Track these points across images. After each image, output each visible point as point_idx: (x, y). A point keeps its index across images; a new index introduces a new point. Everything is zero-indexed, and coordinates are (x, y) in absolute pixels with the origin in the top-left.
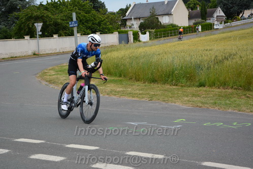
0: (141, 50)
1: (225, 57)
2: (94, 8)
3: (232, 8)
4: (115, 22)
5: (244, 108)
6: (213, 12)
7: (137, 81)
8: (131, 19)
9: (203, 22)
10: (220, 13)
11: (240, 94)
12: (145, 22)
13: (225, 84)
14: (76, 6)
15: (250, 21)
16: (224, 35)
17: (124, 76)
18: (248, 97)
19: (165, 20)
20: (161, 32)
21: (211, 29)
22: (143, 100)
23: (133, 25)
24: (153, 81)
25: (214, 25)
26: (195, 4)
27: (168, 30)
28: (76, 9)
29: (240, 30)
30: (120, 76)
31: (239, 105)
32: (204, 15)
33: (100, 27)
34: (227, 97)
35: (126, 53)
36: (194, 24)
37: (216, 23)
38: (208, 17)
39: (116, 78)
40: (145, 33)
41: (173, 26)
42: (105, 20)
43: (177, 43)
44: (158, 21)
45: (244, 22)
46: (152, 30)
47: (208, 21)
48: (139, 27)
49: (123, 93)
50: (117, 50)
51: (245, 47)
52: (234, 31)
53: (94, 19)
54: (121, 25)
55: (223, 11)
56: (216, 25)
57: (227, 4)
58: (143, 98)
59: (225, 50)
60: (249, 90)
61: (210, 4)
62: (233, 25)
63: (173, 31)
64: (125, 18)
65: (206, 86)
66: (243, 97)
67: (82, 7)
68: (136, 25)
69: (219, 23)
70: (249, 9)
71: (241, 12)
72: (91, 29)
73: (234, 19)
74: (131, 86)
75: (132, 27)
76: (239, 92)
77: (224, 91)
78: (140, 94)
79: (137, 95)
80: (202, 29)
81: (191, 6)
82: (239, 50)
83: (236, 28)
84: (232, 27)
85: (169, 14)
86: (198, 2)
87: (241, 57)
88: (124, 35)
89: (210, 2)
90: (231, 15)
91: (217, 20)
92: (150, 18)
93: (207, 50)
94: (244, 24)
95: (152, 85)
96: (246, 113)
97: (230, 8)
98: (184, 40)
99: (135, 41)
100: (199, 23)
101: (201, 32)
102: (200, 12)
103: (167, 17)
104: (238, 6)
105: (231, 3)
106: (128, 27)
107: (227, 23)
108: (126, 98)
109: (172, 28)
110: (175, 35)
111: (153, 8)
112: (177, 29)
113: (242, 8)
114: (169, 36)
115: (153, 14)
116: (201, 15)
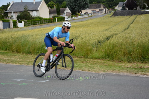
0: (19, 33)
3: (75, 8)
5: (85, 69)
6: (64, 10)
7: (17, 53)
8: (11, 12)
9: (58, 16)
10: (68, 11)
11: (83, 61)
12: (21, 15)
15: (85, 17)
17: (9, 50)
18: (87, 62)
19: (34, 14)
21: (63, 21)
22: (23, 65)
23: (12, 16)
24: (29, 53)
25: (65, 18)
26: (52, 5)
27: (37, 21)
29: (80, 22)
30: (6, 50)
31: (82, 67)
32: (59, 12)
35: (9, 35)
36: (53, 17)
37: (66, 17)
38: (61, 13)
39: (3, 51)
40: (21, 22)
41: (40, 18)
43: (43, 29)
44: (30, 15)
45: (82, 17)
46: (26, 20)
47: (61, 16)
48: (17, 18)
49: (9, 61)
50: (2, 33)
51: (84, 32)
52: (77, 22)
54: (4, 16)
55: (70, 10)
56: (66, 18)
57: (72, 6)
58: (22, 64)
59: (72, 33)
60: (87, 58)
61: (62, 5)
62: (76, 18)
63: (39, 21)
64: (6, 12)
66: (84, 62)
68: (15, 16)
69: (68, 17)
70: (85, 9)
71: (80, 11)
73: (77, 15)
74: (13, 57)
76: (82, 59)
78: (20, 61)
79: (18, 62)
80: (57, 21)
81: (50, 5)
82: (81, 34)
83: (78, 20)
84: (75, 20)
85: (37, 10)
86: (54, 3)
87: (82, 38)
88: (7, 23)
90: (75, 12)
91: (67, 15)
92: (24, 12)
94: (82, 18)
95: (28, 55)
96: (87, 72)
97: (74, 8)
98: (46, 27)
99: (15, 27)
100: (56, 17)
101: (57, 23)
102: (56, 9)
103: (35, 12)
104: (79, 7)
105: (75, 5)
106: (9, 18)
107: (73, 17)
108: (11, 64)
109: (39, 19)
110: (41, 24)
111: (26, 6)
112: (42, 20)
113: (81, 9)
114: (37, 24)
115: (26, 10)
116: (57, 12)
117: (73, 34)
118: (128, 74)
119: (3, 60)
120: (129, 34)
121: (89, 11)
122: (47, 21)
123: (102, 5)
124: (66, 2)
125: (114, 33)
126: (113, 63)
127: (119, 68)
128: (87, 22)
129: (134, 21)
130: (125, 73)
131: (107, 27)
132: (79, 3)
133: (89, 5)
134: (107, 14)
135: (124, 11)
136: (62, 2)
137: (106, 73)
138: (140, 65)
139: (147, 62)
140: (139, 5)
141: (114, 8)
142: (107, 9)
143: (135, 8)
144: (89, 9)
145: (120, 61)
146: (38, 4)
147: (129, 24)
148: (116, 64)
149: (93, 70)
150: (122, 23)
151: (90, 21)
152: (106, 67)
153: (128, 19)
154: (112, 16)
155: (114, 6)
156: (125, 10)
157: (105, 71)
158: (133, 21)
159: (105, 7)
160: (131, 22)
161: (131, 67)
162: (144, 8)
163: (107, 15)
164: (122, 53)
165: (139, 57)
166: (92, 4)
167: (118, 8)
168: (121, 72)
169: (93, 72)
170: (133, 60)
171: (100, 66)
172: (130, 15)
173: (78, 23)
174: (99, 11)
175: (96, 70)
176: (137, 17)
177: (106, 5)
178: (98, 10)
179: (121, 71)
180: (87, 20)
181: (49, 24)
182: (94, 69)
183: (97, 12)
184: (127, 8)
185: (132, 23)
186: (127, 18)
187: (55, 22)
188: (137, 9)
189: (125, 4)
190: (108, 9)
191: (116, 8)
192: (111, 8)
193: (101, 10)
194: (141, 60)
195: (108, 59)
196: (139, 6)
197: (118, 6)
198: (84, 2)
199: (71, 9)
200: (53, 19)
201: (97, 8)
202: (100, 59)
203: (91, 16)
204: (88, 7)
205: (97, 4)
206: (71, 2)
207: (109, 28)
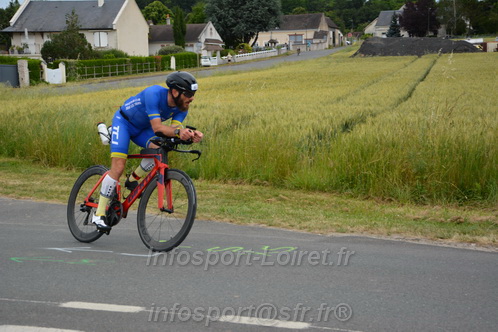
0: (51, 100)
1: (233, 121)
3: (234, 25)
5: (277, 220)
6: (198, 32)
7: (51, 166)
8: (22, 33)
9: (178, 50)
10: (211, 33)
11: (268, 195)
12: (55, 41)
13: (237, 175)
15: (269, 55)
16: (224, 79)
17: (21, 155)
18: (281, 199)
19: (99, 41)
20: (90, 65)
21: (196, 66)
23: (26, 46)
25: (200, 58)
26: (160, 12)
27: (108, 63)
29: (252, 71)
30: (12, 154)
31: (267, 215)
32: (181, 36)
34: (243, 199)
35: (20, 105)
36: (161, 53)
37: (204, 53)
38: (189, 41)
40: (56, 66)
41: (117, 54)
44: (86, 43)
45: (259, 56)
46: (72, 60)
47: (189, 50)
48: (42, 52)
49: (25, 191)
52: (240, 72)
55: (218, 30)
56: (205, 58)
57: (224, 17)
59: (231, 107)
60: (281, 185)
61: (191, 15)
62: (237, 60)
63: (115, 65)
64: (7, 30)
65: (200, 178)
66: (273, 199)
68: (34, 47)
69: (210, 54)
70: (267, 31)
71: (252, 35)
73: (240, 48)
74: (39, 177)
75: (25, 50)
76: (265, 189)
77: (236, 187)
80: (177, 65)
81: (153, 14)
82: (257, 109)
84: (235, 64)
85: (108, 29)
86: (166, 8)
87: (264, 123)
88: (9, 68)
89: (191, 10)
90: (233, 40)
91: (207, 49)
92: (66, 33)
94: (258, 60)
96: (284, 229)
97: (231, 26)
98: (141, 85)
99: (34, 82)
100: (171, 52)
102: (171, 28)
103: (103, 35)
104: (247, 22)
105: (233, 16)
106: (16, 51)
108: (35, 200)
109: (115, 59)
110: (122, 74)
111: (73, 13)
112: (126, 61)
113: (253, 28)
114: (108, 75)
115: (73, 25)
116: (175, 36)
117: (234, 110)
118: (418, 240)
119: (6, 187)
120: (415, 112)
121: (282, 37)
122: (140, 66)
123: (323, 19)
124: (205, 6)
125: (366, 108)
126: (367, 204)
127: (386, 220)
128: (274, 71)
129: (428, 73)
130: (410, 237)
131: (340, 92)
132: (247, 9)
133: (282, 16)
134: (338, 49)
135: (397, 40)
136: (193, 3)
137: (345, 235)
138: (454, 212)
139: (475, 205)
140: (444, 22)
141: (362, 30)
142: (338, 32)
143: (431, 31)
144: (281, 29)
145: (390, 200)
146: (112, 7)
147: (412, 83)
148: (378, 208)
149: (304, 224)
150: (391, 78)
151: (284, 70)
152: (345, 218)
153: (409, 67)
154: (355, 54)
155: (363, 21)
156: (399, 36)
157: (344, 227)
158: (424, 72)
159: (334, 25)
160: (420, 77)
161: (425, 218)
162: (460, 31)
163: (338, 53)
164: (396, 172)
165: (452, 188)
166: (291, 15)
167: (376, 30)
168: (394, 232)
169: (304, 232)
170: (429, 197)
171: (324, 214)
172: (417, 54)
173: (244, 76)
174: (315, 37)
175: (312, 223)
176: (439, 60)
177: (337, 19)
178: (309, 34)
179: (394, 229)
180: (273, 67)
181: (148, 75)
182: (305, 220)
184: (405, 29)
185: (422, 80)
186: (406, 62)
187: (170, 69)
188: (436, 33)
189: (401, 18)
190: (342, 32)
191: (371, 29)
192: (352, 30)
193: (320, 35)
194: (458, 199)
195: (349, 191)
196: (443, 26)
197: (375, 23)
198: (264, 6)
199: (221, 29)
200: (162, 60)
201: (306, 27)
202: (322, 190)
203: (287, 54)
204: (278, 25)
205: (307, 14)
206: (222, 5)
207: (348, 95)
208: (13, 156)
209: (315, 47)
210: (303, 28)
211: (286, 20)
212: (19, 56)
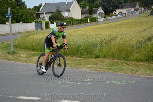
2: (18, 5)
3: (108, 8)
4: (32, 15)
5: (127, 72)
6: (97, 10)
8: (43, 13)
9: (90, 16)
10: (101, 11)
11: (123, 63)
12: (53, 15)
13: (112, 56)
14: (5, 3)
15: (119, 17)
16: (105, 25)
19: (66, 15)
21: (96, 21)
23: (44, 17)
24: (65, 55)
25: (97, 18)
26: (84, 5)
28: (5, 5)
29: (114, 22)
31: (124, 70)
32: (91, 12)
33: (22, 18)
34: (115, 64)
35: (43, 36)
36: (85, 17)
37: (99, 17)
38: (94, 13)
39: (39, 53)
40: (53, 23)
41: (71, 18)
42: (26, 13)
43: (76, 29)
44: (62, 15)
45: (116, 17)
46: (58, 21)
47: (94, 16)
48: (49, 19)
50: (36, 34)
52: (110, 23)
53: (18, 12)
54: (36, 17)
55: (103, 10)
56: (99, 18)
57: (105, 5)
61: (94, 5)
63: (72, 22)
64: (39, 12)
65: (100, 58)
66: (125, 64)
67: (9, 4)
68: (46, 17)
69: (100, 17)
70: (119, 9)
71: (114, 10)
72: (16, 20)
73: (110, 15)
75: (44, 18)
76: (122, 61)
77: (112, 60)
80: (90, 21)
81: (82, 5)
83: (111, 21)
84: (108, 20)
85: (69, 11)
86: (86, 3)
88: (39, 24)
89: (94, 4)
90: (108, 12)
92: (56, 13)
93: (97, 34)
94: (116, 18)
98: (79, 28)
99: (47, 28)
100: (88, 17)
101: (89, 23)
102: (88, 10)
103: (67, 13)
104: (112, 6)
105: (108, 5)
106: (41, 19)
107: (106, 17)
109: (71, 20)
110: (73, 25)
111: (58, 6)
112: (74, 20)
113: (114, 8)
114: (69, 25)
115: (58, 10)
116: (89, 12)
121: (124, 11)
122: (79, 22)
123: (137, 4)
124: (99, 2)
128: (121, 22)
131: (145, 28)
132: (112, 2)
133: (124, 4)
134: (142, 14)
136: (95, 1)
141: (151, 7)
142: (142, 8)
144: (123, 8)
146: (70, 4)
151: (125, 21)
154: (149, 15)
155: (151, 4)
159: (141, 6)
163: (143, 15)
166: (126, 4)
173: (112, 24)
174: (134, 10)
177: (142, 4)
178: (133, 9)
181: (81, 24)
183: (132, 11)
187: (88, 23)
190: (144, 8)
192: (147, 7)
198: (118, 1)
201: (132, 7)
203: (125, 16)
204: (122, 7)
205: (132, 3)
206: (104, 2)
207: (147, 29)
208: (42, 51)
209: (135, 14)
210: (130, 8)
211: (125, 5)
212: (42, 20)
